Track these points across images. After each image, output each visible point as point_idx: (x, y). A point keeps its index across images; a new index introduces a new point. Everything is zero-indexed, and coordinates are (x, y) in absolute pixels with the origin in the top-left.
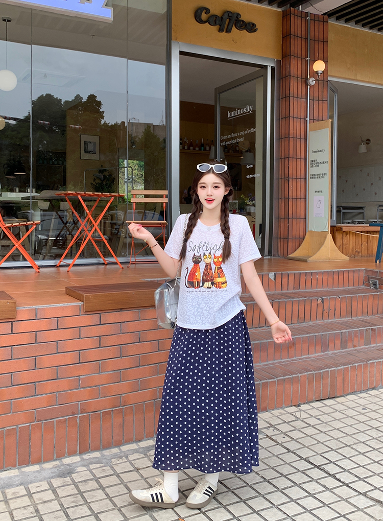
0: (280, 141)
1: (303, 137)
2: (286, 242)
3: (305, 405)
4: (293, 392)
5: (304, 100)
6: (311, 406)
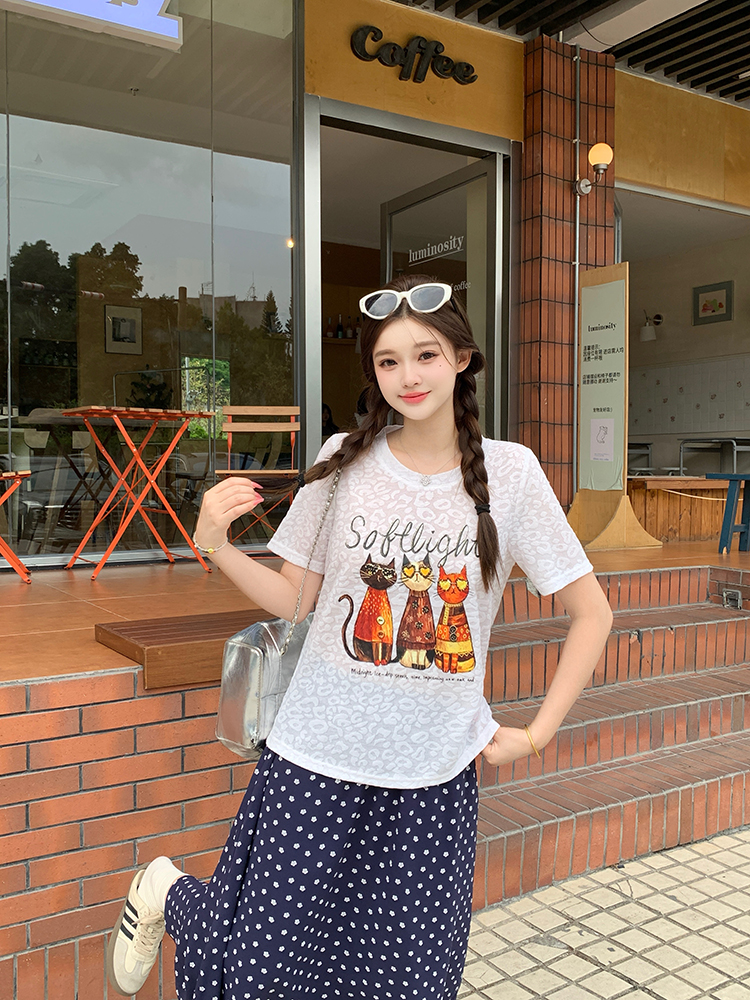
1: (566, 300)
3: (632, 863)
4: (608, 839)
5: (568, 224)
6: (646, 865)
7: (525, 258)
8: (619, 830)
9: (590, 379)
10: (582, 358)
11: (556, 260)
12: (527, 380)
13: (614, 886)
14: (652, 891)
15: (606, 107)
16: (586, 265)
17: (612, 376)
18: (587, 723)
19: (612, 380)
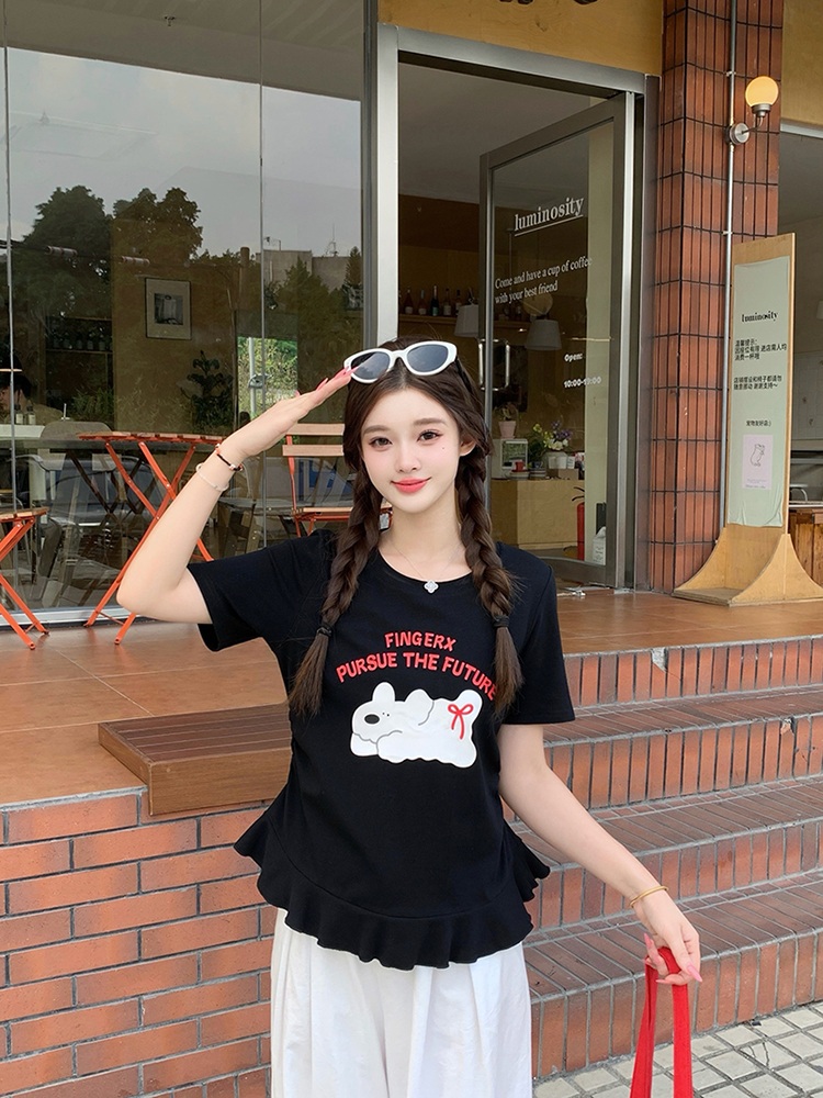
0: (657, 291)
1: (715, 280)
2: (669, 553)
3: (770, 1020)
4: (740, 990)
5: (718, 183)
6: (788, 1022)
7: (662, 228)
8: (754, 978)
9: (743, 383)
10: (734, 358)
11: (701, 229)
12: (662, 383)
13: (746, 1050)
14: (793, 1059)
15: (771, 27)
16: (741, 234)
17: (771, 381)
18: (718, 838)
19: (771, 385)
